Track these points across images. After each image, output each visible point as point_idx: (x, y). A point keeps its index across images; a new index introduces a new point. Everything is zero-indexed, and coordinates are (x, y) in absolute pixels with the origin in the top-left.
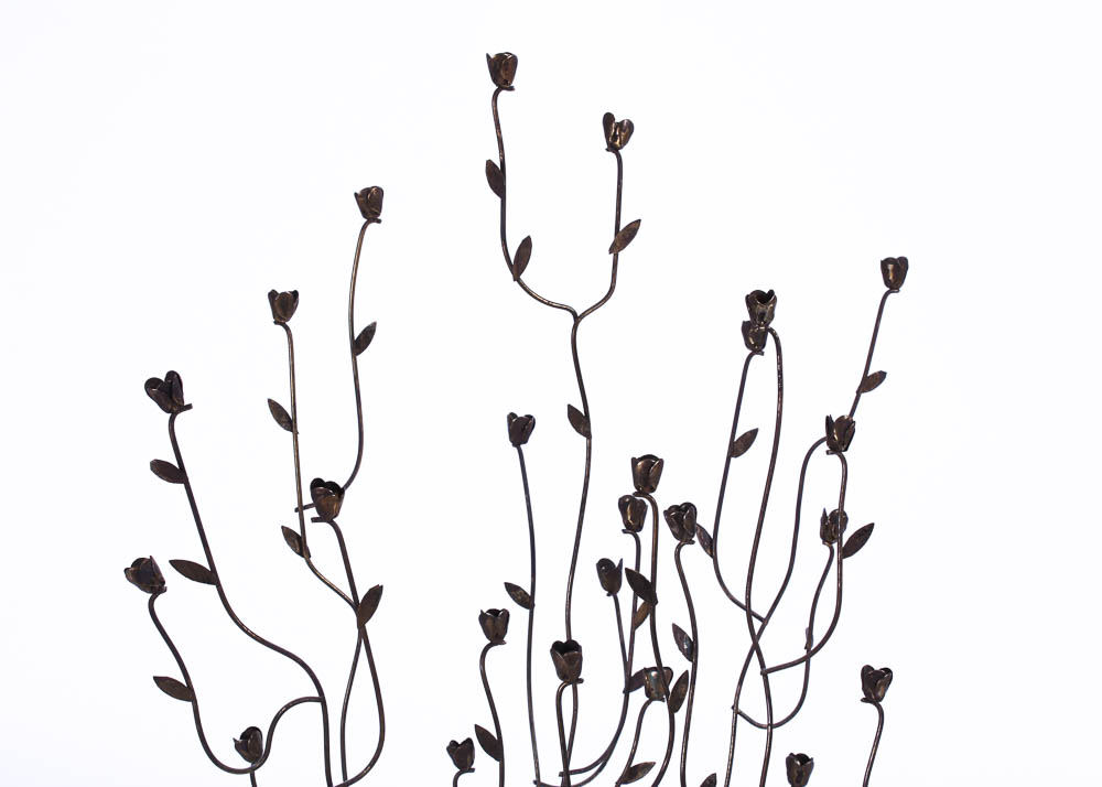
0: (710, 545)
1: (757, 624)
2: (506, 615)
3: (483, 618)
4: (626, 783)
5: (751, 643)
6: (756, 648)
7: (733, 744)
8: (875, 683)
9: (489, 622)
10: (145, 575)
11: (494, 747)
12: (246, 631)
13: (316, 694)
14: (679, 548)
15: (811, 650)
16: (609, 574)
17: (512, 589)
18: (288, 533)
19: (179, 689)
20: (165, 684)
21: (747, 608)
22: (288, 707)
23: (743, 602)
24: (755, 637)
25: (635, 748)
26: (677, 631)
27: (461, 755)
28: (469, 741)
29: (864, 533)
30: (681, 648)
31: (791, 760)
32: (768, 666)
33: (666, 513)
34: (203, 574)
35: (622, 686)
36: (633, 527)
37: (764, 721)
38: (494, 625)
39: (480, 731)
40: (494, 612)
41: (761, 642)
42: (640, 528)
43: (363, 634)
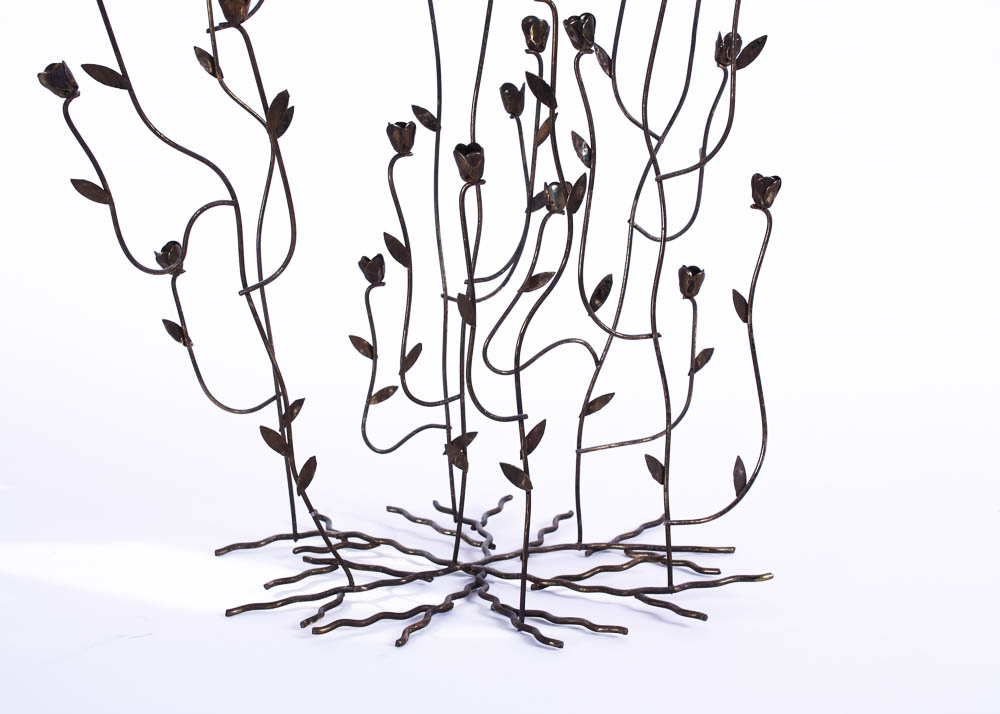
0: (609, 64)
1: (654, 142)
2: (413, 126)
3: (391, 129)
4: (528, 291)
5: (648, 157)
6: (653, 161)
7: (629, 255)
8: (764, 190)
9: (396, 134)
10: (58, 80)
11: (402, 252)
12: (160, 136)
13: (230, 198)
14: (578, 57)
15: (705, 158)
16: (512, 99)
17: (418, 111)
18: (201, 54)
19: (97, 192)
20: (82, 186)
21: (644, 127)
22: (202, 210)
23: (641, 121)
24: (653, 152)
25: (536, 258)
26: (577, 139)
27: (373, 270)
28: (380, 257)
29: (758, 44)
30: (579, 155)
31: (683, 272)
32: (663, 173)
33: (566, 22)
34: (116, 79)
35: (525, 206)
36: (535, 48)
37: (658, 235)
38: (401, 138)
39: (390, 241)
40: (402, 125)
41: (659, 156)
42: (542, 48)
43: (276, 151)
